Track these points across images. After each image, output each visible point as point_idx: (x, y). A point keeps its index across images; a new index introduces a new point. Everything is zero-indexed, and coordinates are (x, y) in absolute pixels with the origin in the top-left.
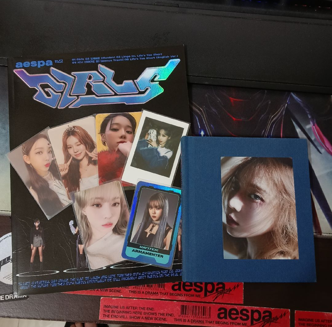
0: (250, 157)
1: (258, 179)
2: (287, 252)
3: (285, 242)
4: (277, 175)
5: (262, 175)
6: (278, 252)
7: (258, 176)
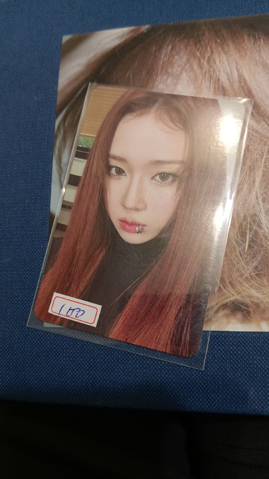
0: (147, 27)
1: (166, 80)
2: (257, 305)
3: (249, 270)
4: (226, 63)
5: (179, 69)
6: (225, 306)
7: (166, 71)
